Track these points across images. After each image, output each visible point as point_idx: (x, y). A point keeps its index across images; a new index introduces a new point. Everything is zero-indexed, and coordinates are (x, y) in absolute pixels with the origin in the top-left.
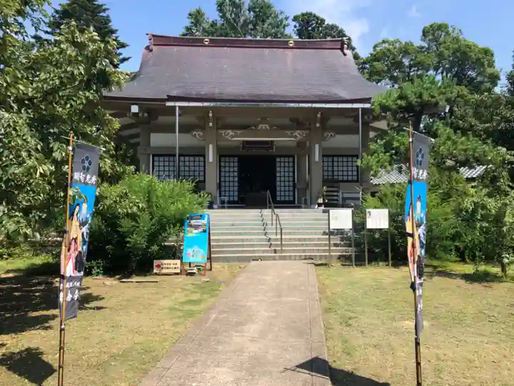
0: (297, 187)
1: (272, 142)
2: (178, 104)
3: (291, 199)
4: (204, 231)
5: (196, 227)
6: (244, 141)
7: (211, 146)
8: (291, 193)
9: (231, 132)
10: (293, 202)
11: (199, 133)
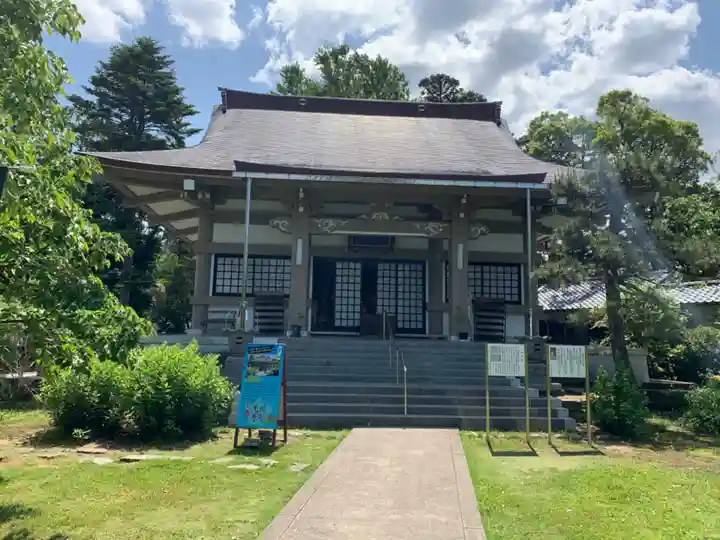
0: (428, 307)
1: (393, 238)
2: (251, 175)
3: (420, 326)
4: (276, 373)
5: (262, 366)
6: (350, 236)
7: (300, 242)
8: (420, 318)
9: (331, 223)
10: (423, 331)
11: (283, 222)
